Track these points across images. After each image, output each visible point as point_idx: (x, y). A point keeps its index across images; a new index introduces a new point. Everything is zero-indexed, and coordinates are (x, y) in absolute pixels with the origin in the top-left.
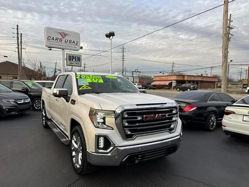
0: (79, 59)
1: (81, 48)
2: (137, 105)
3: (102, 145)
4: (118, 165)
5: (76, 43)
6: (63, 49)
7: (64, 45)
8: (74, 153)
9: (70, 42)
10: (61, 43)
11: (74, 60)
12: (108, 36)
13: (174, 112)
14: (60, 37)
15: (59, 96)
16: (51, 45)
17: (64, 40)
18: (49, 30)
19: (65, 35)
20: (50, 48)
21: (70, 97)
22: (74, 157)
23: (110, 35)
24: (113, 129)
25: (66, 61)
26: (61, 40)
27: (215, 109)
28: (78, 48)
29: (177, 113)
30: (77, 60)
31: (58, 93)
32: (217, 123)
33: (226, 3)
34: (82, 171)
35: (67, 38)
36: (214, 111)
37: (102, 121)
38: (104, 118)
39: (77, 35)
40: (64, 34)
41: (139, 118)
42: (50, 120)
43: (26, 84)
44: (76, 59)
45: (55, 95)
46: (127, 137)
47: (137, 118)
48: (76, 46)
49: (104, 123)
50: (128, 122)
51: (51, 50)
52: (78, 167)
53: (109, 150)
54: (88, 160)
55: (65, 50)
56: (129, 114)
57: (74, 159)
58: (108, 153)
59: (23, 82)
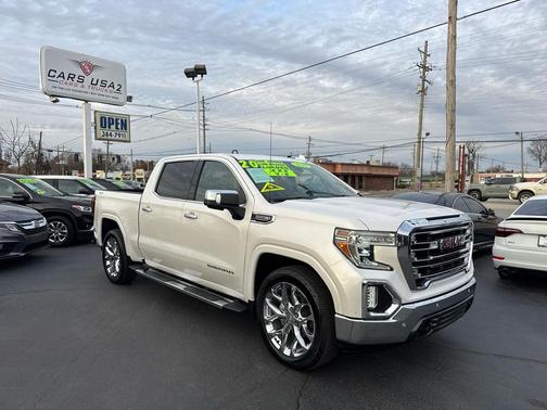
0: (124, 124)
1: (130, 99)
2: (428, 219)
4: (404, 340)
5: (116, 87)
6: (87, 102)
7: (90, 90)
8: (270, 329)
9: (104, 83)
10: (83, 86)
11: (113, 127)
12: (191, 74)
13: (468, 232)
14: (79, 72)
15: (220, 207)
16: (58, 91)
17: (88, 80)
18: (50, 53)
19: (93, 68)
20: (55, 97)
21: (244, 209)
22: (272, 336)
23: (196, 72)
24: (392, 269)
25: (93, 128)
26: (81, 80)
28: (122, 98)
29: (471, 235)
30: (119, 126)
31: (218, 200)
33: (453, 20)
34: (315, 362)
35: (96, 75)
38: (371, 249)
39: (120, 69)
40: (88, 66)
41: (434, 246)
42: (142, 264)
43: (21, 184)
44: (117, 124)
45: (212, 205)
47: (428, 246)
48: (116, 95)
49: (371, 258)
50: (418, 255)
51: (57, 101)
52: (296, 355)
53: (390, 311)
54: (340, 336)
55: (92, 104)
56: (419, 238)
57: (273, 340)
58: (388, 318)
59: (14, 179)
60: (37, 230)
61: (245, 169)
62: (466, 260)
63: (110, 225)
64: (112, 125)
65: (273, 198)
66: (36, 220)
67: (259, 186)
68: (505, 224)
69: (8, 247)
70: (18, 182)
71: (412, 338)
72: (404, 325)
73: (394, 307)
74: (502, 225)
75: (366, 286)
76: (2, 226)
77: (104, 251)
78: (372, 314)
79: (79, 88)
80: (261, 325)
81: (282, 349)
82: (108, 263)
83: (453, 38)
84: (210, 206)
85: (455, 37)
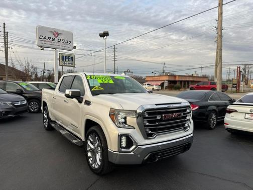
0: (72, 59)
1: (75, 47)
2: (156, 105)
3: (124, 144)
5: (69, 42)
6: (56, 49)
7: (57, 44)
8: (89, 154)
9: (63, 41)
10: (54, 43)
11: (67, 60)
12: (102, 35)
13: (188, 111)
14: (53, 36)
15: (72, 97)
16: (43, 45)
17: (56, 40)
18: (40, 28)
19: (58, 34)
20: (42, 48)
21: (83, 98)
22: (90, 157)
23: (104, 35)
24: (134, 129)
25: (58, 61)
26: (53, 40)
27: (215, 108)
28: (71, 47)
29: (190, 112)
30: (70, 60)
31: (70, 94)
32: (217, 122)
33: (221, 5)
34: (102, 171)
35: (60, 37)
36: (214, 110)
37: (123, 120)
38: (125, 118)
39: (71, 34)
40: (56, 34)
41: (159, 118)
42: (54, 122)
44: (69, 59)
45: (68, 96)
46: (148, 136)
47: (156, 117)
49: (125, 123)
50: (149, 121)
51: (43, 49)
52: (96, 167)
53: (131, 149)
55: (58, 50)
56: (149, 114)
57: (90, 160)
58: (131, 152)
59: (17, 83)
60: (21, 105)
61: (88, 80)
62: (186, 125)
64: (67, 59)
65: (95, 93)
66: (22, 101)
67: (91, 88)
68: (230, 107)
69: (7, 113)
70: (19, 85)
71: (145, 163)
72: (139, 156)
73: (134, 147)
74: (228, 107)
75: (120, 136)
76: (6, 104)
78: (123, 150)
79: (52, 43)
80: (86, 152)
81: (92, 165)
82: (45, 121)
83: (221, 14)
85: (222, 13)
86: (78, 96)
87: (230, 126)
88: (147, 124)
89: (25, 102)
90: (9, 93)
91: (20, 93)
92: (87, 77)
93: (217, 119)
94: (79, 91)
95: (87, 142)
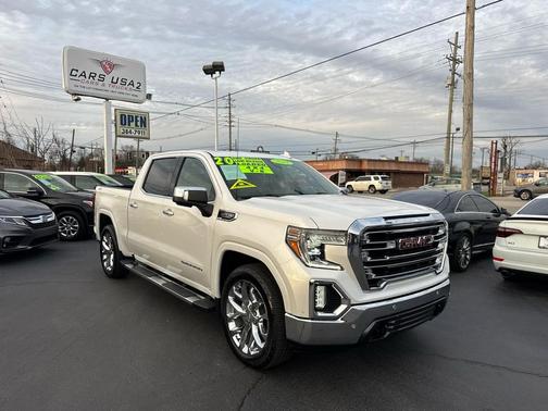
0: (143, 121)
1: (149, 96)
2: (386, 218)
3: (321, 303)
4: (356, 342)
5: (136, 85)
6: (107, 100)
7: (110, 89)
8: (232, 326)
9: (124, 82)
10: (103, 85)
11: (133, 124)
12: (209, 71)
13: (441, 232)
14: (100, 71)
15: (188, 204)
16: (79, 90)
17: (108, 79)
18: (72, 53)
19: (113, 66)
20: (77, 96)
21: (213, 206)
22: (235, 333)
23: (215, 69)
24: (342, 269)
25: (113, 125)
26: (102, 78)
28: (142, 96)
29: (445, 234)
30: (139, 124)
31: (186, 198)
33: (471, 9)
34: (268, 361)
35: (116, 74)
37: (317, 252)
38: (322, 247)
39: (140, 68)
40: (108, 65)
41: (391, 246)
42: (132, 259)
44: (137, 121)
45: (180, 201)
46: (370, 284)
47: (385, 245)
48: (136, 93)
49: (322, 256)
50: (371, 254)
51: (78, 100)
52: (252, 353)
53: (338, 312)
54: (289, 335)
55: (113, 102)
56: (372, 237)
57: (234, 338)
58: (336, 318)
59: (30, 176)
60: (45, 224)
61: (218, 166)
62: (438, 261)
63: (105, 220)
64: (132, 122)
65: (239, 195)
66: (44, 215)
67: (229, 184)
68: (505, 224)
69: (15, 240)
70: (33, 178)
71: (364, 340)
72: (354, 326)
73: (342, 307)
74: (502, 225)
75: (314, 285)
76: (11, 220)
77: (102, 246)
78: (320, 314)
79: (99, 87)
80: (225, 321)
81: (241, 347)
82: (105, 257)
83: (471, 28)
84: (179, 203)
85: (473, 27)
86: (202, 202)
87: (507, 264)
88: (369, 259)
89: (52, 217)
90: (12, 196)
91: (37, 195)
92: (216, 161)
93: (472, 250)
94: (204, 189)
95: (226, 300)
